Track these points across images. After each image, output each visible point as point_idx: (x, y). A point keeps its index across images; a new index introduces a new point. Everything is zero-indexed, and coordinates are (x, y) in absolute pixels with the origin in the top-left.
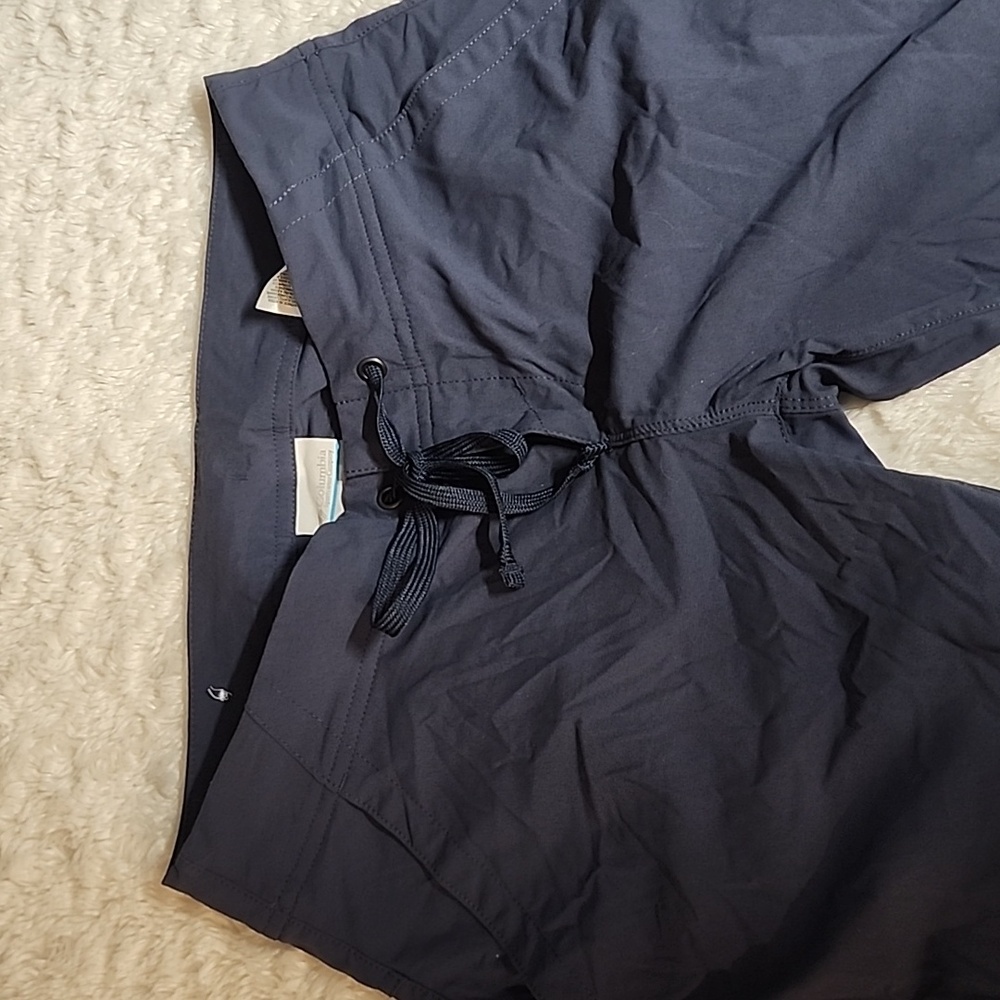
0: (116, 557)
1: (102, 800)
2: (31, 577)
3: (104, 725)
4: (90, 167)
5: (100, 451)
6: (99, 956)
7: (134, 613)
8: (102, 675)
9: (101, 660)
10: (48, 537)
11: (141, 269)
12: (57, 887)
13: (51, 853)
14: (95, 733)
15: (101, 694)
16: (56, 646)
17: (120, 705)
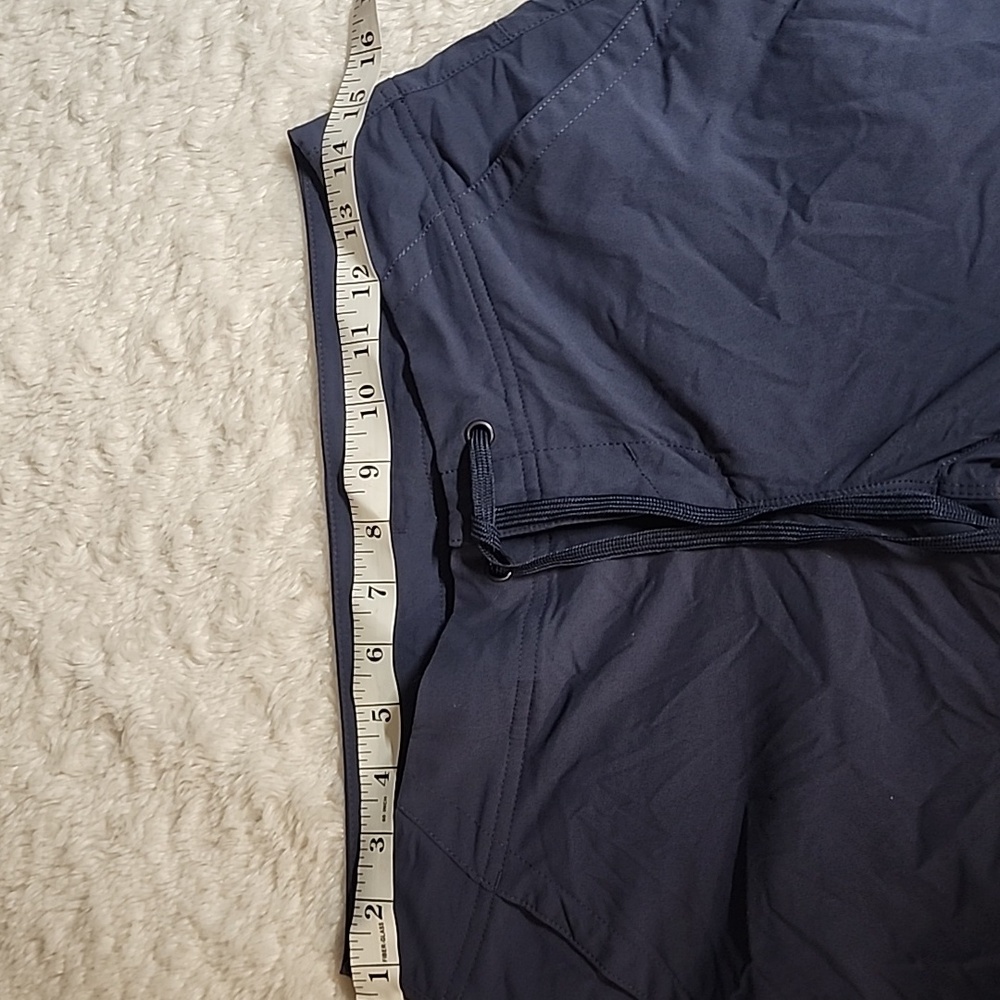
0: (110, 447)
1: (139, 678)
2: (31, 483)
3: (127, 608)
4: (26, 83)
5: (79, 350)
6: (163, 824)
7: (136, 496)
8: (117, 562)
9: (113, 549)
10: (42, 441)
11: (89, 168)
12: (111, 770)
13: (100, 738)
14: (120, 618)
15: (119, 580)
16: (67, 544)
17: (140, 586)
